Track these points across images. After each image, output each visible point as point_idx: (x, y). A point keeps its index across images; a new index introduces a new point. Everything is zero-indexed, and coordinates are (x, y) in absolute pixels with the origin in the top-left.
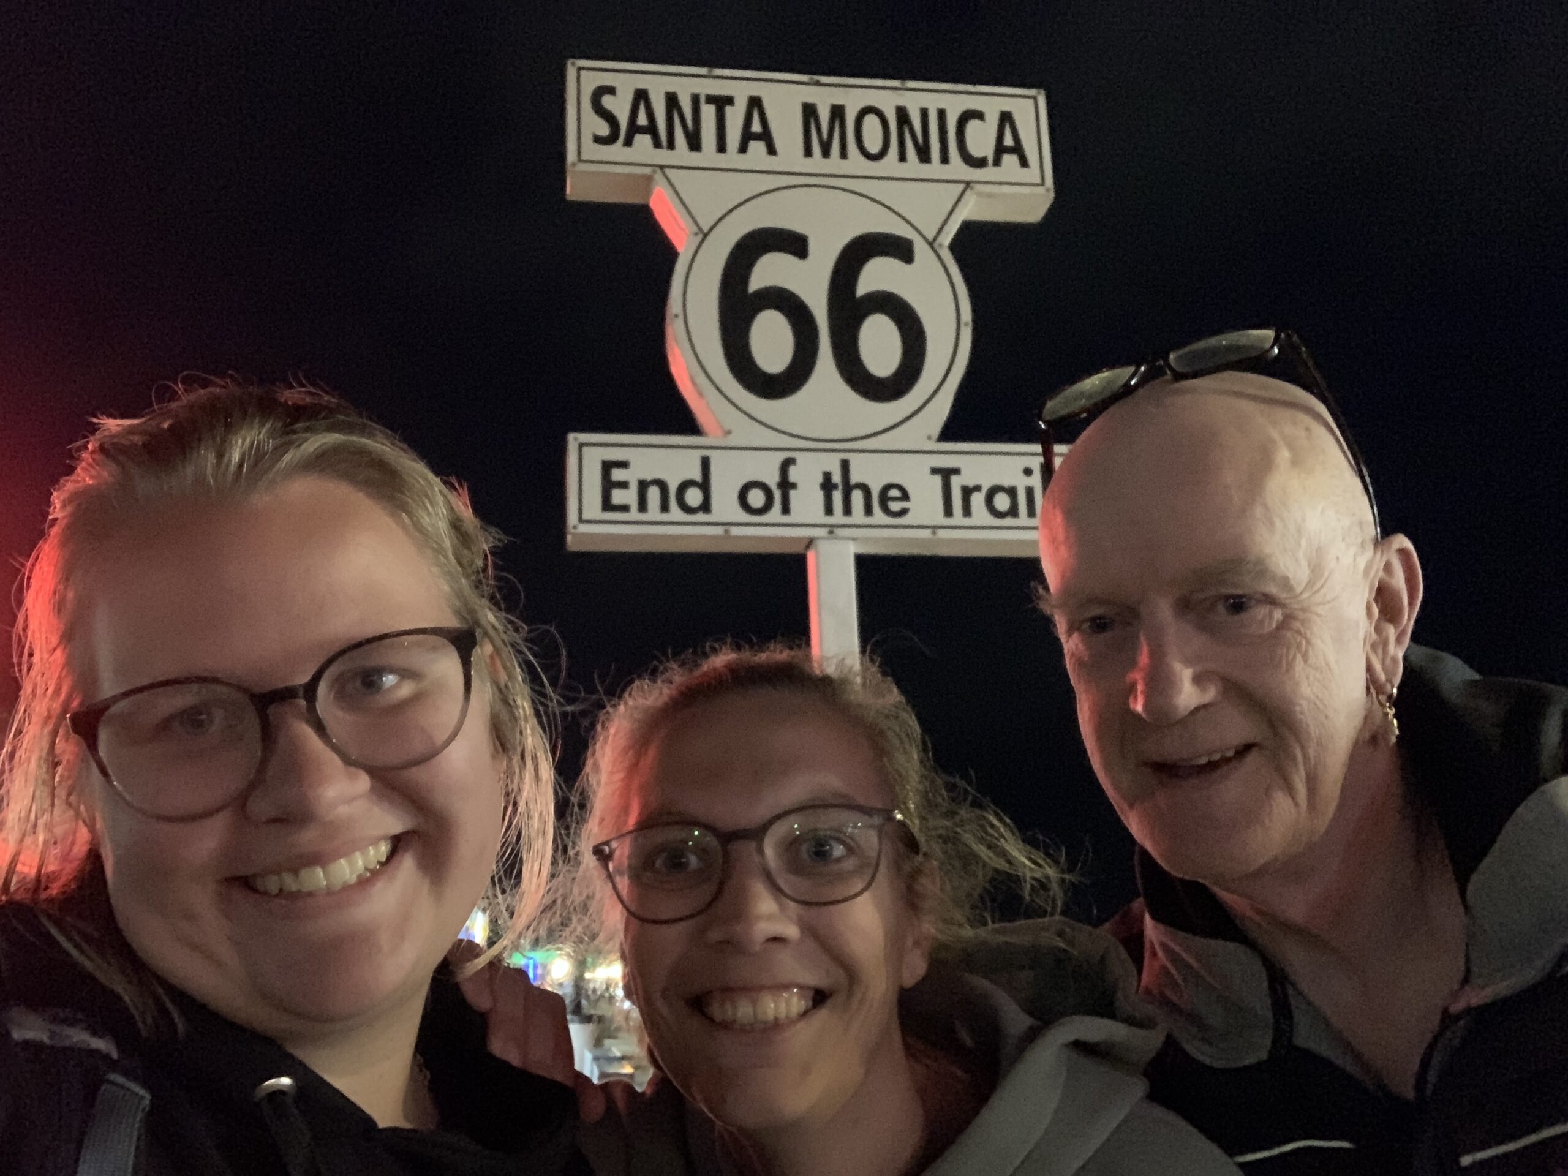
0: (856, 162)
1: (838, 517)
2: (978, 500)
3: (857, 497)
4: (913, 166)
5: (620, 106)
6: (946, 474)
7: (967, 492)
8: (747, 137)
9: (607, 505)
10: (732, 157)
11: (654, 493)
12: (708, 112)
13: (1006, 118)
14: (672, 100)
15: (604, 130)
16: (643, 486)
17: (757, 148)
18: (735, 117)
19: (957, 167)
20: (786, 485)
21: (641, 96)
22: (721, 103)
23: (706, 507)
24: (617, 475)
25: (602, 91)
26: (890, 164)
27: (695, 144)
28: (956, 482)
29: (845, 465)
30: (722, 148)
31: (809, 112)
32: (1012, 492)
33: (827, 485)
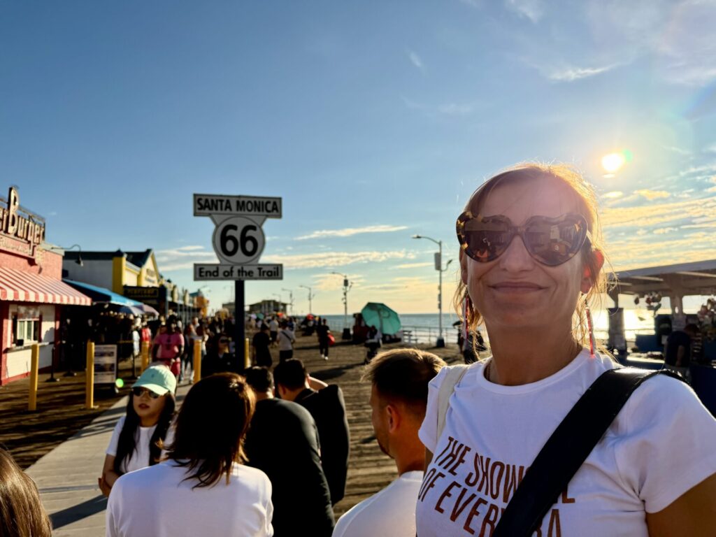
0: (246, 212)
1: (241, 277)
2: (265, 274)
3: (244, 274)
4: (257, 212)
5: (203, 202)
6: (260, 269)
7: (264, 272)
8: (226, 208)
9: (200, 275)
10: (223, 212)
11: (208, 274)
12: (219, 203)
13: (275, 203)
14: (212, 201)
15: (199, 207)
16: (207, 272)
17: (228, 210)
18: (224, 204)
19: (265, 213)
20: (232, 271)
21: (207, 201)
22: (222, 201)
23: (217, 275)
24: (202, 270)
25: (200, 199)
26: (253, 212)
27: (216, 209)
28: (262, 270)
29: (242, 268)
30: (221, 209)
31: (238, 202)
32: (271, 272)
33: (239, 271)
